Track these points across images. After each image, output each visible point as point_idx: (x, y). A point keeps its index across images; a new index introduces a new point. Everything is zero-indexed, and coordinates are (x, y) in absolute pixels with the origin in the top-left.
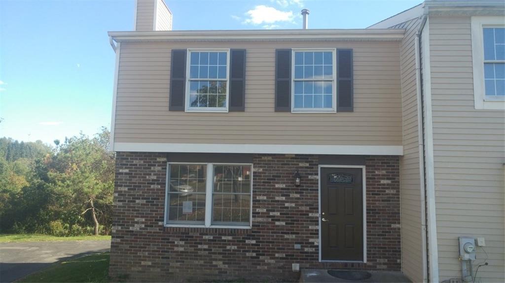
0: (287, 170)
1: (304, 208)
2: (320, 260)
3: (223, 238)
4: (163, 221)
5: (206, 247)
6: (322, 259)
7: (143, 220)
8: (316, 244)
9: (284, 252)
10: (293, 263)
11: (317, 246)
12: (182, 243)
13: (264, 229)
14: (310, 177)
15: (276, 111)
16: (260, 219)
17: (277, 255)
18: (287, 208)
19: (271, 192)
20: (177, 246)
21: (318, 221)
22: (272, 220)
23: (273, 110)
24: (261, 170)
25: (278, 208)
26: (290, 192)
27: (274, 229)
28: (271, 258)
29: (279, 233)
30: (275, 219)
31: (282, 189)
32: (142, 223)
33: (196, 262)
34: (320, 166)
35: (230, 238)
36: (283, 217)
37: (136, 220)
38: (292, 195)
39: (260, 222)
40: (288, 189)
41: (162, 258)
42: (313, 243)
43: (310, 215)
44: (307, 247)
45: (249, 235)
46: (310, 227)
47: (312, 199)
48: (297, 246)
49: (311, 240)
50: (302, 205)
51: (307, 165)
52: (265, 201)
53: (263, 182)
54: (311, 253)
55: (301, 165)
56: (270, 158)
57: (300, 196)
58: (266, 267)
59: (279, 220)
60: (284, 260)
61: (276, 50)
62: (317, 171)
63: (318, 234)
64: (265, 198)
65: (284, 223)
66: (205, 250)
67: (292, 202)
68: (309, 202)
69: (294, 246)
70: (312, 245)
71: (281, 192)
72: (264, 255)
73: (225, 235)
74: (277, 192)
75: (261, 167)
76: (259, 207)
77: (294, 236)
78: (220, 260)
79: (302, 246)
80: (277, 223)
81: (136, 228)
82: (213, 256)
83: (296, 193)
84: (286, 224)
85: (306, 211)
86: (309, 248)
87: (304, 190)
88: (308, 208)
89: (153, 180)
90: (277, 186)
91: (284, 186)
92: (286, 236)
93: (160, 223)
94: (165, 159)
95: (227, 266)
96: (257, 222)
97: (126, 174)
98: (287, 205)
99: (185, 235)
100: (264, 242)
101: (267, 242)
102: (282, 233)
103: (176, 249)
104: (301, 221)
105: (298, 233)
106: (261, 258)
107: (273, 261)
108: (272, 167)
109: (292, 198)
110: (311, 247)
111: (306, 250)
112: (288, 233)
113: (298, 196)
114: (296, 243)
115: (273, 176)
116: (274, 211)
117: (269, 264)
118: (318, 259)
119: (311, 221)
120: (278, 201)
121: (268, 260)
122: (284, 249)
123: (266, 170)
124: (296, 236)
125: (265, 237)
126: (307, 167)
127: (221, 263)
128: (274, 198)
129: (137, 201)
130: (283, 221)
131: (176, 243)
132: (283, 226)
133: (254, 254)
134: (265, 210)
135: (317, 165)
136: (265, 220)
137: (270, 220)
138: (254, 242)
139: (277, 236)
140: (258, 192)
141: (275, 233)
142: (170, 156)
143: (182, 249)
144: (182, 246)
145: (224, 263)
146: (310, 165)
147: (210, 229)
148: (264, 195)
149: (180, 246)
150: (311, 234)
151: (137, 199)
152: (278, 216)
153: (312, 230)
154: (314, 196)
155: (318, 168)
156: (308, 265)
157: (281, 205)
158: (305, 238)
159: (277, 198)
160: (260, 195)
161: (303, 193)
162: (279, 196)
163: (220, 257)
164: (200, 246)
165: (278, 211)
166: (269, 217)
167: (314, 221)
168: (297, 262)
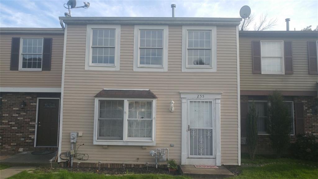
0: (20, 101)
1: (27, 120)
2: (35, 146)
6: (37, 145)
8: (32, 138)
9: (16, 143)
10: (20, 147)
11: (34, 139)
13: (6, 131)
14: (31, 104)
15: (11, 70)
16: (4, 126)
17: (12, 144)
18: (19, 120)
19: (11, 112)
21: (35, 126)
23: (9, 69)
24: (6, 101)
25: (14, 120)
26: (20, 112)
27: (11, 131)
29: (14, 133)
30: (12, 126)
31: (17, 110)
36: (16, 125)
38: (21, 114)
39: (4, 128)
40: (20, 110)
43: (30, 123)
44: (28, 139)
46: (30, 130)
47: (32, 115)
48: (23, 139)
49: (30, 136)
50: (27, 118)
51: (31, 98)
52: (7, 116)
53: (7, 107)
54: (29, 142)
55: (27, 98)
56: (11, 94)
57: (26, 114)
59: (14, 126)
60: (16, 147)
61: (12, 38)
62: (36, 101)
63: (35, 133)
65: (16, 128)
67: (21, 117)
68: (30, 117)
69: (20, 139)
70: (30, 138)
71: (16, 112)
74: (14, 112)
75: (6, 99)
76: (4, 120)
79: (25, 139)
80: (13, 128)
83: (24, 112)
84: (18, 128)
85: (28, 122)
87: (28, 110)
88: (29, 120)
90: (14, 109)
91: (18, 109)
92: (17, 134)
98: (18, 118)
100: (5, 138)
101: (7, 137)
104: (26, 126)
105: (24, 133)
106: (4, 145)
107: (10, 147)
108: (12, 99)
111: (27, 141)
112: (19, 133)
114: (22, 138)
115: (12, 104)
116: (12, 122)
117: (7, 149)
119: (30, 126)
120: (14, 117)
121: (7, 146)
122: (16, 141)
123: (9, 101)
124: (22, 134)
125: (6, 135)
128: (12, 115)
134: (7, 121)
136: (7, 126)
137: (9, 126)
140: (4, 112)
141: (12, 133)
148: (7, 114)
150: (30, 133)
152: (13, 124)
155: (37, 99)
156: (27, 149)
157: (16, 118)
158: (27, 135)
159: (14, 115)
160: (5, 114)
161: (27, 112)
165: (14, 122)
166: (9, 125)
167: (33, 126)
168: (22, 148)
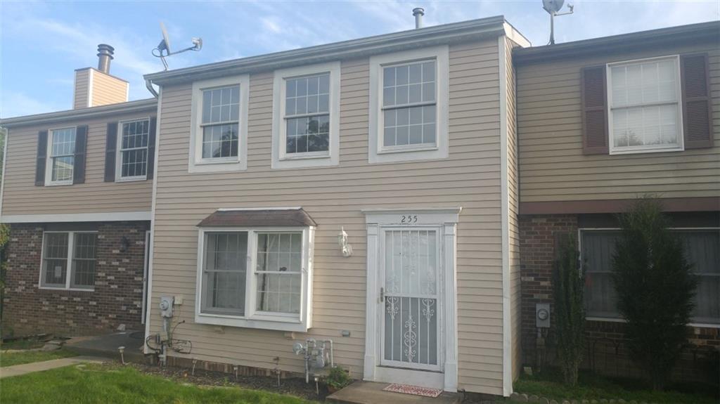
1: (130, 272)
3: (75, 299)
4: (38, 283)
5: (62, 307)
7: (24, 282)
8: (138, 306)
9: (115, 313)
10: (120, 323)
11: (141, 309)
12: (47, 303)
13: (103, 292)
14: (137, 242)
15: (106, 181)
16: (101, 283)
17: (110, 316)
18: (120, 272)
19: (109, 257)
20: (44, 306)
21: (142, 285)
22: (109, 283)
23: (103, 180)
24: (103, 237)
25: (113, 272)
26: (122, 258)
27: (109, 292)
28: (106, 319)
29: (113, 295)
30: (111, 283)
31: (117, 254)
32: (24, 285)
33: (55, 320)
35: (79, 299)
36: (117, 281)
37: (20, 282)
38: (123, 260)
39: (100, 286)
40: (121, 255)
41: (35, 316)
42: (136, 305)
43: (136, 279)
44: (131, 309)
45: (92, 297)
46: (135, 291)
47: (138, 264)
48: (124, 308)
49: (135, 303)
50: (130, 270)
51: (136, 231)
52: (104, 266)
53: (104, 248)
54: (134, 314)
55: (132, 231)
56: (110, 225)
57: (130, 261)
58: (102, 327)
59: (113, 284)
60: (115, 321)
61: (109, 124)
62: (145, 237)
63: (142, 297)
64: (105, 263)
65: (116, 287)
66: (62, 310)
67: (123, 267)
68: (136, 266)
69: (121, 308)
70: (135, 307)
71: (116, 258)
72: (101, 315)
73: (75, 296)
74: (113, 258)
75: (103, 234)
76: (100, 272)
78: (71, 319)
79: (127, 308)
80: (112, 286)
81: (19, 290)
82: (67, 315)
83: (127, 258)
84: (119, 287)
85: (133, 275)
86: (134, 310)
87: (133, 255)
88: (134, 273)
89: (33, 247)
90: (113, 251)
91: (118, 252)
92: (118, 299)
93: (35, 286)
94: (40, 229)
95: (76, 324)
97: (16, 242)
98: (120, 269)
99: (50, 296)
100: (104, 304)
102: (115, 295)
103: (44, 308)
104: (129, 284)
105: (126, 296)
106: (99, 318)
107: (107, 321)
108: (111, 234)
109: (124, 263)
111: (131, 311)
112: (119, 296)
113: (128, 261)
114: (124, 305)
115: (111, 242)
116: (110, 275)
117: (104, 324)
118: (141, 321)
119: (135, 285)
120: (114, 266)
121: (104, 321)
122: (115, 310)
123: (107, 237)
124: (124, 299)
125: (103, 299)
126: (135, 234)
127: (72, 321)
128: (111, 263)
129: (22, 266)
130: (116, 284)
131: (44, 303)
132: (116, 289)
133: (94, 315)
134: (104, 275)
135: (145, 231)
136: (104, 283)
137: (107, 283)
138: (95, 303)
139: (111, 298)
140: (101, 257)
141: (110, 295)
142: (45, 226)
143: (47, 309)
144: (47, 306)
145: (74, 322)
146: (138, 231)
147: (70, 291)
148: (104, 260)
150: (135, 296)
151: (22, 264)
152: (113, 280)
153: (136, 293)
154: (141, 261)
155: (145, 234)
156: (131, 326)
157: (116, 269)
158: (130, 301)
159: (113, 263)
160: (101, 260)
161: (132, 258)
162: (114, 261)
163: (71, 316)
164: (59, 307)
165: (113, 275)
166: (107, 280)
167: (139, 285)
168: (124, 323)
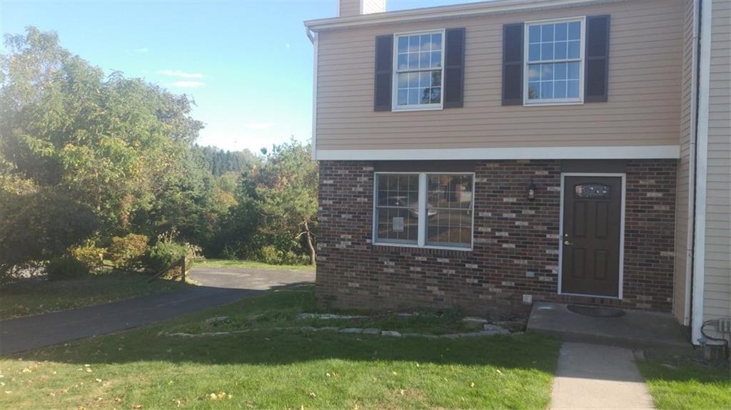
0: (519, 180)
1: (540, 228)
2: (559, 292)
3: (439, 260)
4: (371, 238)
5: (419, 269)
6: (562, 291)
7: (350, 237)
8: (554, 272)
9: (513, 281)
10: (524, 293)
11: (557, 275)
12: (392, 264)
13: (488, 252)
14: (549, 189)
15: (504, 104)
16: (483, 240)
17: (504, 283)
18: (518, 227)
19: (498, 207)
20: (387, 267)
21: (558, 244)
22: (499, 241)
23: (499, 103)
24: (485, 180)
25: (506, 226)
26: (522, 208)
27: (500, 253)
28: (497, 287)
29: (507, 257)
30: (502, 240)
31: (512, 204)
32: (349, 240)
33: (408, 286)
34: (563, 175)
35: (447, 260)
36: (513, 238)
37: (342, 236)
38: (524, 212)
39: (483, 244)
40: (520, 204)
41: (371, 279)
42: (551, 271)
43: (548, 236)
44: (543, 275)
45: (470, 258)
46: (547, 252)
47: (550, 217)
48: (530, 274)
49: (548, 267)
50: (538, 224)
51: (546, 173)
52: (490, 218)
53: (488, 195)
54: (548, 283)
55: (537, 173)
56: (497, 165)
57: (536, 212)
58: (490, 297)
59: (507, 242)
60: (512, 290)
61: (504, 26)
62: (559, 181)
63: (557, 260)
64: (490, 214)
65: (513, 246)
66: (418, 272)
67: (523, 220)
68: (548, 220)
69: (525, 274)
70: (549, 273)
71: (511, 208)
72: (487, 282)
73: (441, 257)
74: (506, 208)
75: (485, 176)
76: (482, 226)
77: (526, 261)
78: (435, 285)
79: (535, 274)
80: (505, 245)
81: (343, 245)
82: (428, 281)
83: (530, 209)
84: (516, 246)
85: (543, 232)
86: (546, 277)
87: (541, 205)
88: (545, 228)
89: (359, 192)
90: (505, 200)
91: (514, 200)
92: (516, 261)
93: (368, 241)
94: (371, 169)
95: (443, 293)
96: (480, 244)
97: (330, 185)
98: (517, 223)
99: (396, 255)
100: (487, 267)
101: (492, 267)
102: (511, 257)
103: (385, 270)
104: (536, 243)
105: (532, 259)
106: (485, 285)
107: (498, 290)
108: (500, 177)
109: (525, 215)
110: (547, 275)
111: (541, 278)
112: (518, 258)
113: (533, 212)
114: (528, 270)
115: (501, 188)
116: (501, 231)
117: (493, 294)
118: (556, 291)
119: (548, 244)
120: (506, 219)
121: (493, 288)
122: (513, 277)
123: (492, 180)
124: (529, 262)
125: (489, 261)
126: (546, 177)
127: (436, 288)
128: (502, 215)
129: (343, 216)
130: (512, 243)
131: (385, 263)
132: (513, 249)
133: (476, 281)
134: (489, 230)
135: (559, 173)
136: (489, 241)
137: (496, 241)
138: (476, 266)
139: (505, 261)
140: (482, 207)
141: (502, 257)
142: (378, 165)
143: (392, 271)
144: (392, 267)
145: (440, 289)
146: (549, 173)
147: (423, 249)
148: (488, 211)
149: (390, 267)
150: (548, 259)
151: (343, 213)
152: (506, 237)
153: (551, 255)
154: (554, 213)
155: (560, 177)
156: (543, 298)
157: (511, 223)
158: (540, 265)
159: (505, 215)
160: (484, 211)
161: (539, 209)
162: (507, 212)
163: (436, 281)
164: (412, 268)
165: (506, 231)
166: (495, 237)
167: (554, 244)
168: (529, 293)
